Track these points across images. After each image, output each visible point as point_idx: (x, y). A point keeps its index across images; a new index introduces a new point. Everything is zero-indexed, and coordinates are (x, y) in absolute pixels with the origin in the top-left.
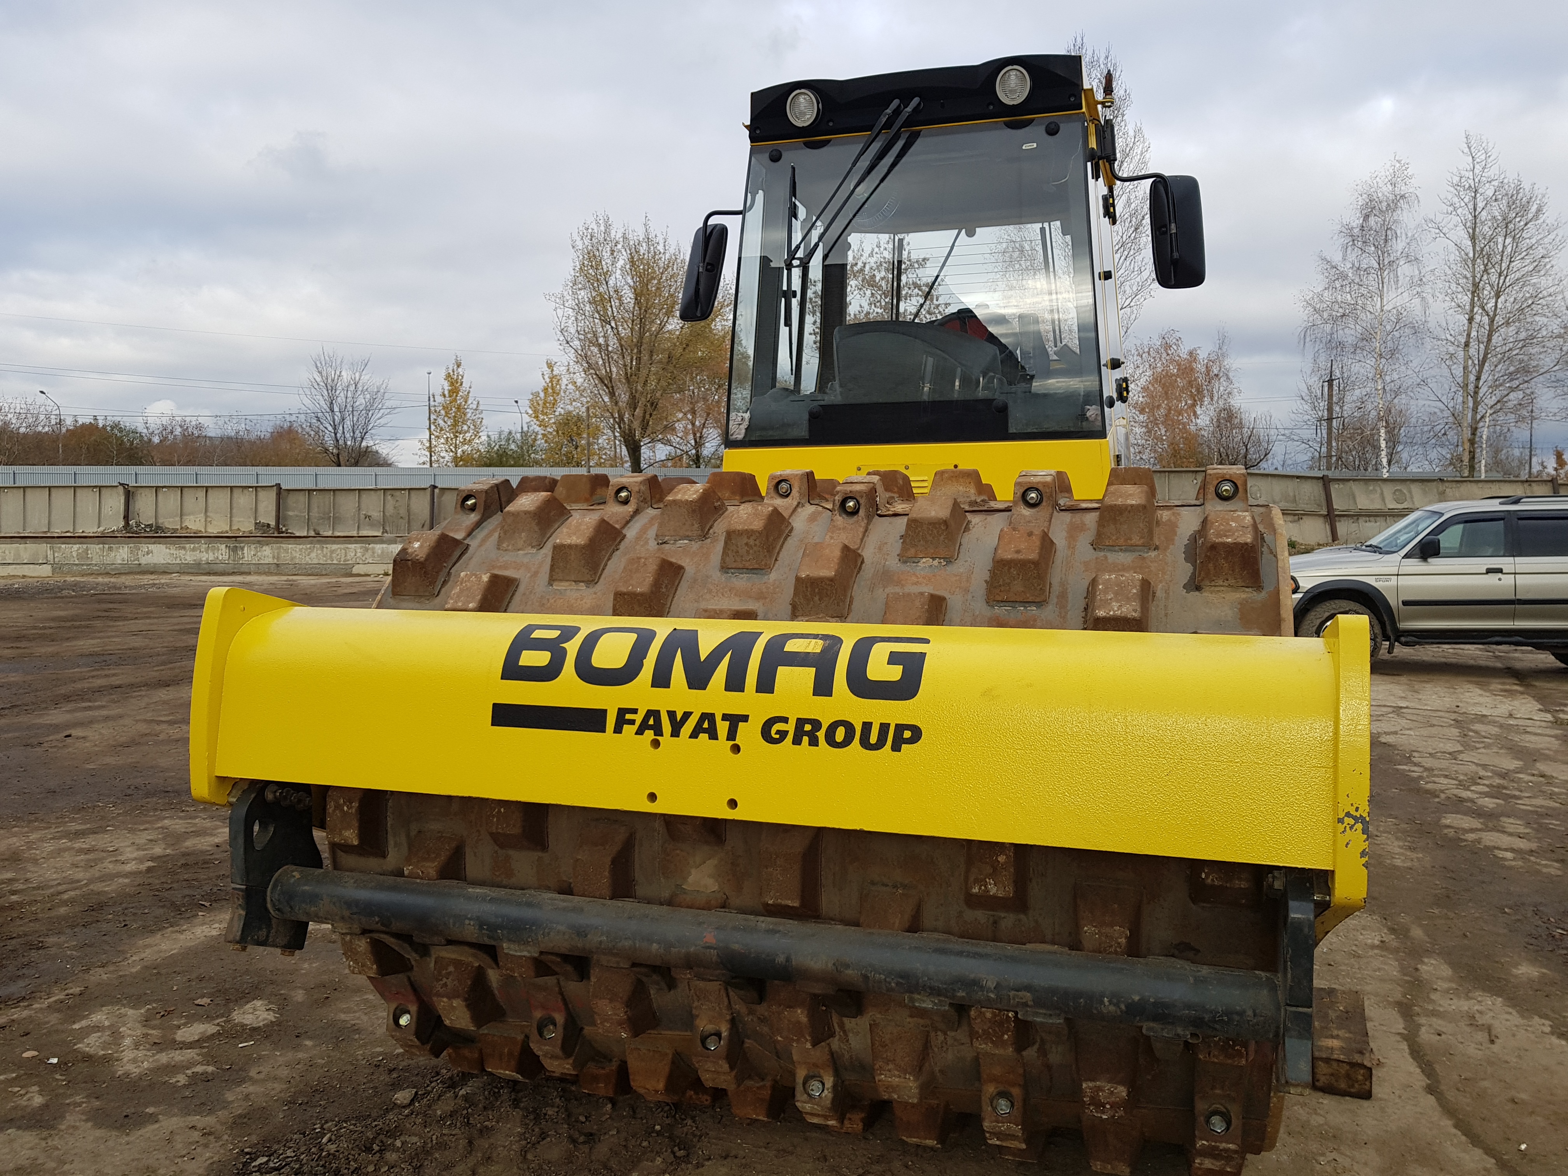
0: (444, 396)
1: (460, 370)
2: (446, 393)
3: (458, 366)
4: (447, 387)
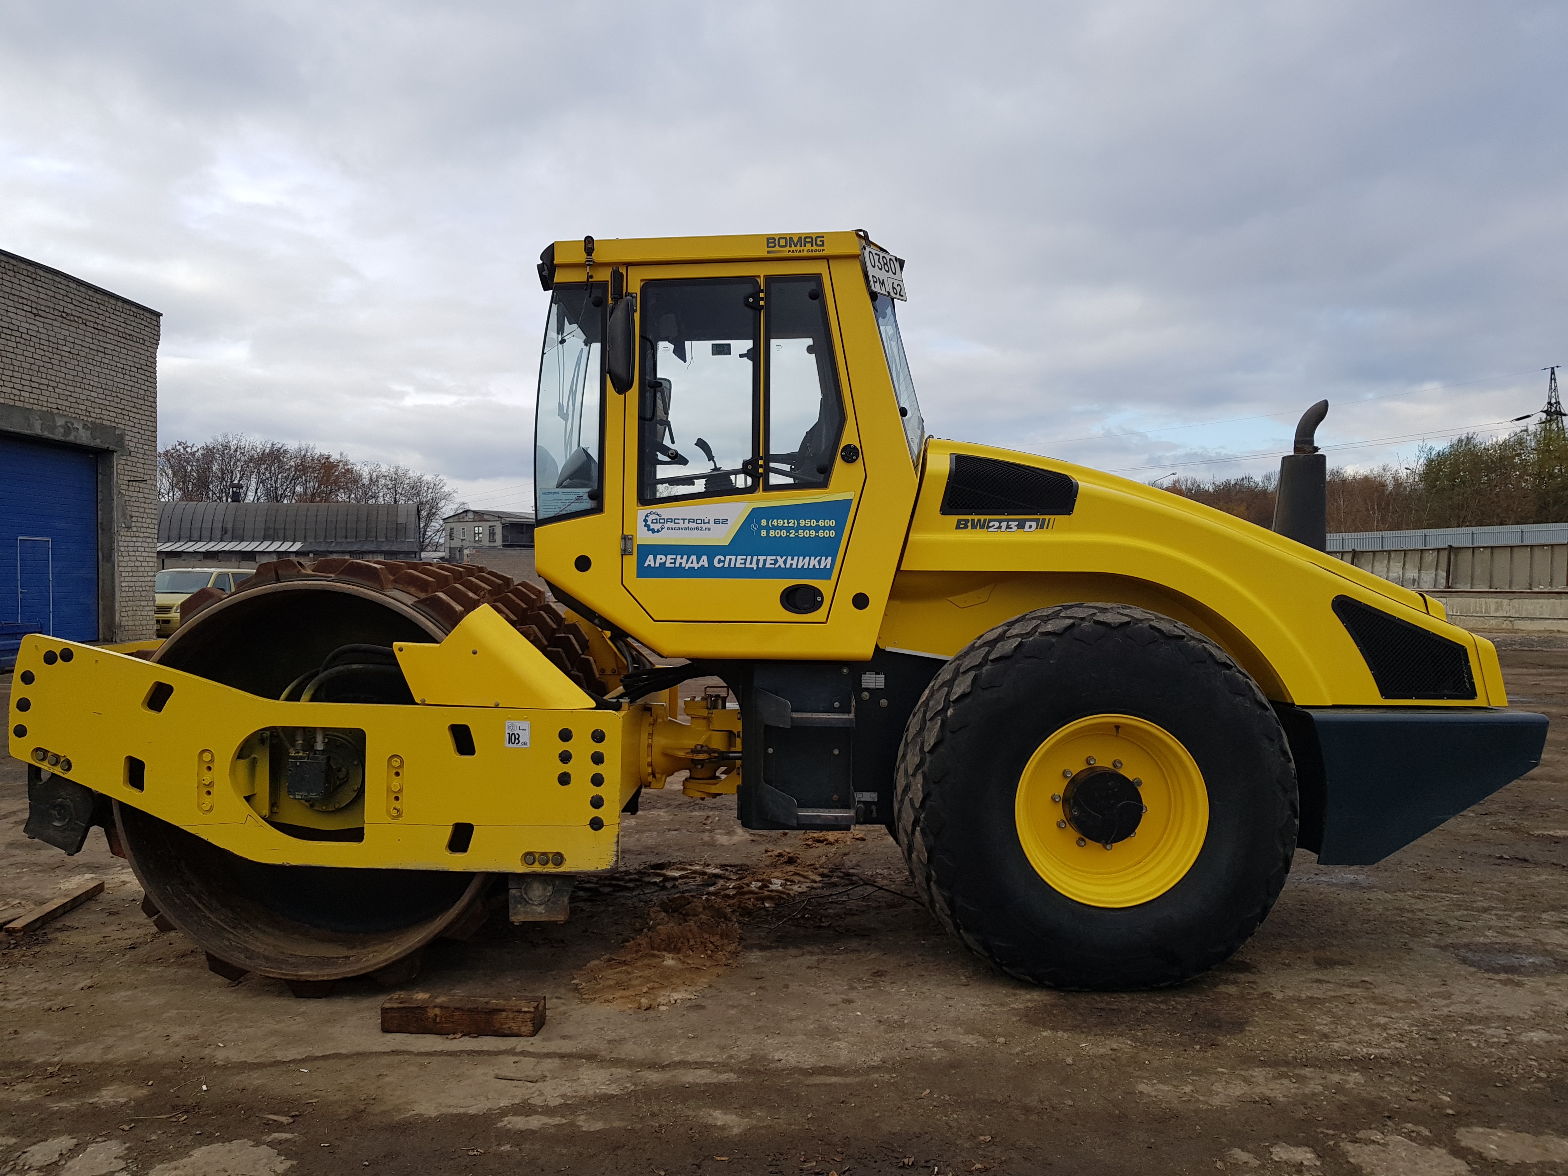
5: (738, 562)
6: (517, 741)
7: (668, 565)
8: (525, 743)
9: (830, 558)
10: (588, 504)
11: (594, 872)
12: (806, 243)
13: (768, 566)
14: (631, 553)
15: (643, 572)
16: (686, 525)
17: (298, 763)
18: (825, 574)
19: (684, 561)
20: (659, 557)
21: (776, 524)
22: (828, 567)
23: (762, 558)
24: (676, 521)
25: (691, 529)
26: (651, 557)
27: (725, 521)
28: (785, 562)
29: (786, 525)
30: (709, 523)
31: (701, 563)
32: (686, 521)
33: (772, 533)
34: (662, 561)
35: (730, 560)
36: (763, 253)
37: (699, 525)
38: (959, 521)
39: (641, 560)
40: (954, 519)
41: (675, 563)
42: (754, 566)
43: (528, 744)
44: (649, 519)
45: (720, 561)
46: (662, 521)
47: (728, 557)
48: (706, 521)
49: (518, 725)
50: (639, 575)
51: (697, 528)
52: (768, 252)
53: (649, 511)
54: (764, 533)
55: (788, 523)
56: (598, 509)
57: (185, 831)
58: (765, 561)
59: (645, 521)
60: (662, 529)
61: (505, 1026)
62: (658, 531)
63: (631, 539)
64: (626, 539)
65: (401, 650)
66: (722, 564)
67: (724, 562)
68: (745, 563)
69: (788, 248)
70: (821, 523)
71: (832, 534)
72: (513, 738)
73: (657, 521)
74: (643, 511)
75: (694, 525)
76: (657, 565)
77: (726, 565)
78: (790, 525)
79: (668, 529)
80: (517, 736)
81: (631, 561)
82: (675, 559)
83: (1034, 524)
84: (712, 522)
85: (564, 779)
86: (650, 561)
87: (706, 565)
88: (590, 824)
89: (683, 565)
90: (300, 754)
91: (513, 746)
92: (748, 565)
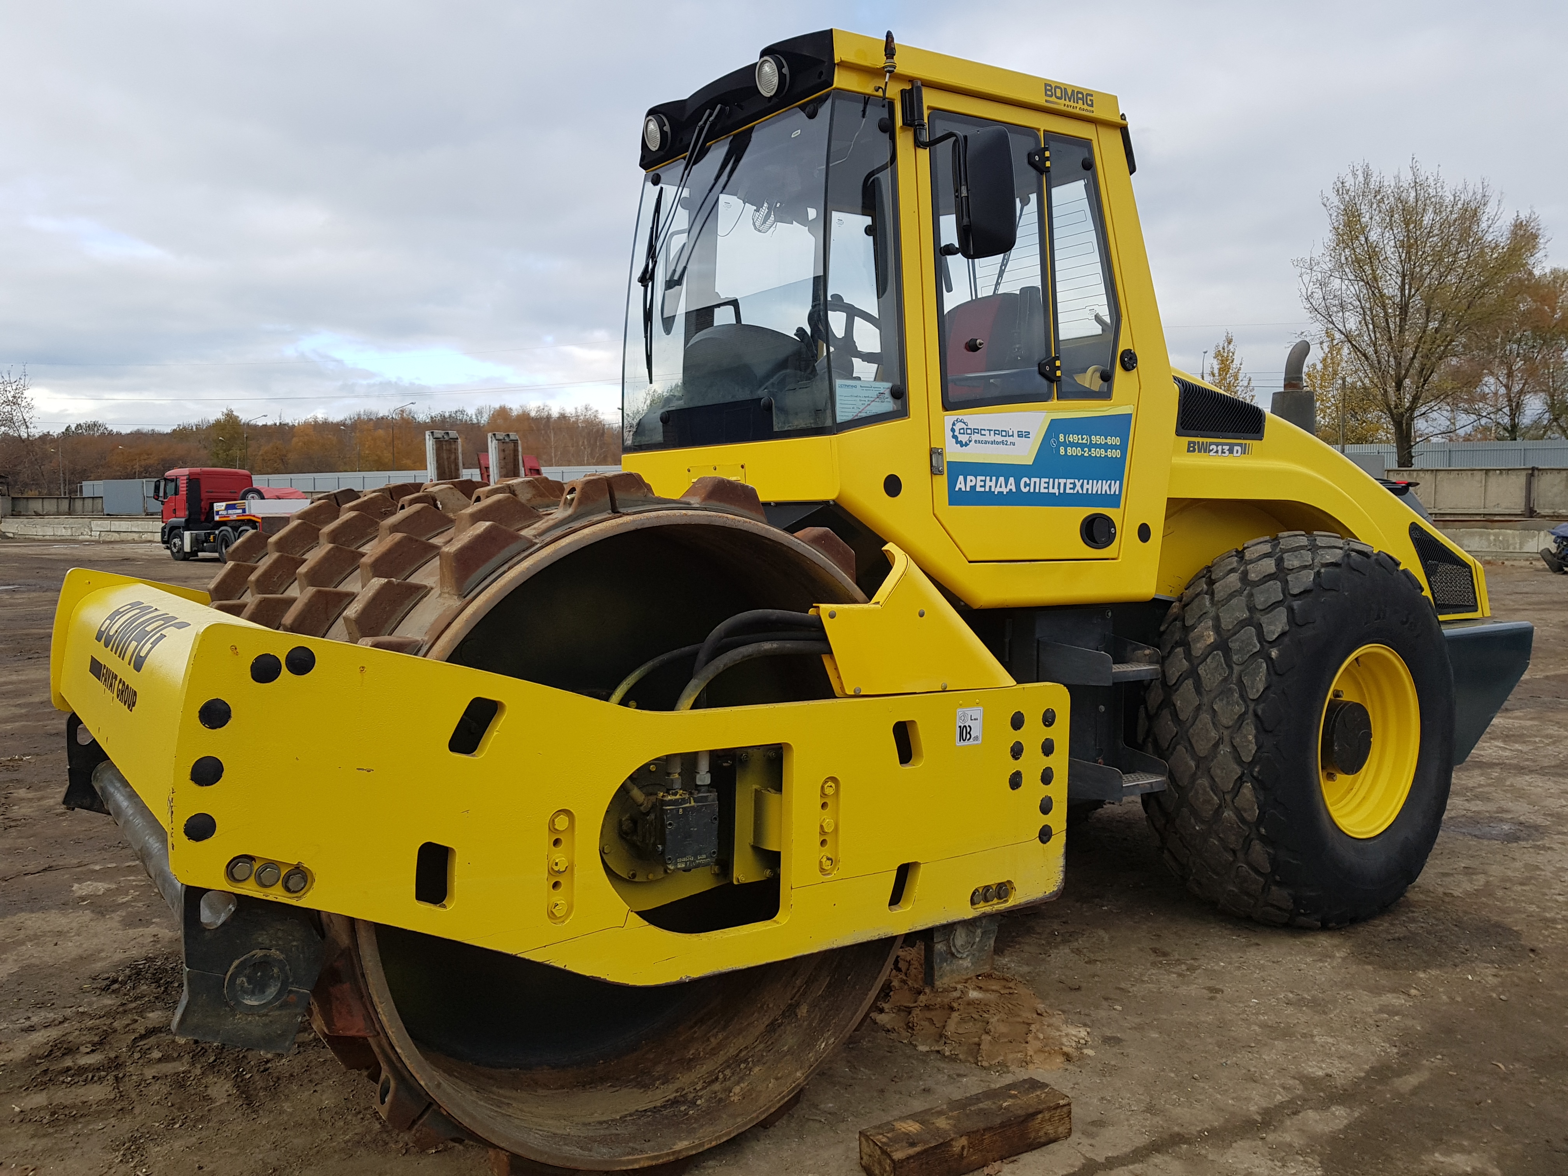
0: (1214, 376)
1: (1231, 347)
2: (1216, 372)
3: (1229, 343)
4: (1216, 367)
5: (1041, 485)
6: (968, 736)
7: (978, 489)
8: (976, 738)
9: (1118, 482)
10: (888, 405)
11: (1041, 899)
12: (1078, 99)
13: (1068, 491)
14: (941, 473)
15: (957, 498)
16: (992, 438)
17: (681, 810)
18: (1114, 501)
19: (993, 484)
20: (969, 478)
21: (1072, 440)
22: (1117, 493)
23: (1062, 481)
24: (983, 432)
25: (998, 443)
26: (961, 478)
27: (1027, 435)
28: (1082, 486)
29: (1080, 441)
30: (1013, 436)
31: (1009, 487)
32: (992, 433)
33: (1070, 451)
34: (973, 484)
35: (1035, 482)
36: (1040, 100)
37: (1005, 439)
38: (1189, 443)
39: (952, 483)
40: (1185, 440)
41: (984, 486)
42: (1056, 491)
43: (980, 738)
44: (957, 428)
45: (1026, 485)
46: (969, 431)
47: (1033, 480)
48: (1011, 434)
49: (970, 713)
50: (951, 503)
51: (1002, 442)
52: (1046, 101)
53: (955, 418)
54: (1062, 451)
55: (1083, 439)
56: (902, 413)
57: (529, 961)
58: (1065, 484)
59: (953, 430)
60: (970, 441)
61: (1041, 1133)
62: (966, 445)
63: (941, 454)
64: (935, 453)
65: (832, 616)
66: (1028, 488)
67: (1029, 485)
68: (1048, 488)
69: (1062, 101)
70: (1109, 441)
71: (1117, 454)
72: (964, 733)
73: (963, 431)
74: (950, 417)
75: (999, 438)
76: (968, 489)
77: (1032, 491)
78: (1084, 441)
79: (975, 441)
80: (968, 729)
81: (942, 481)
82: (985, 481)
83: (1239, 448)
84: (1016, 434)
85: (1015, 781)
86: (960, 485)
87: (1014, 490)
88: (1040, 837)
89: (993, 490)
90: (678, 797)
91: (966, 743)
92: (1051, 491)
